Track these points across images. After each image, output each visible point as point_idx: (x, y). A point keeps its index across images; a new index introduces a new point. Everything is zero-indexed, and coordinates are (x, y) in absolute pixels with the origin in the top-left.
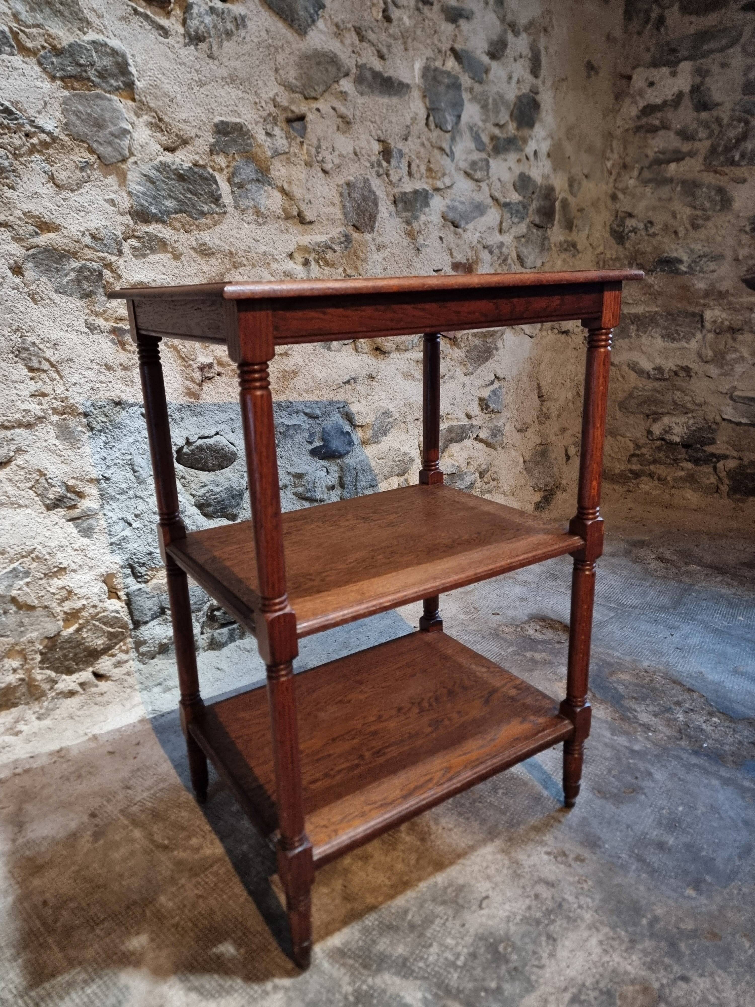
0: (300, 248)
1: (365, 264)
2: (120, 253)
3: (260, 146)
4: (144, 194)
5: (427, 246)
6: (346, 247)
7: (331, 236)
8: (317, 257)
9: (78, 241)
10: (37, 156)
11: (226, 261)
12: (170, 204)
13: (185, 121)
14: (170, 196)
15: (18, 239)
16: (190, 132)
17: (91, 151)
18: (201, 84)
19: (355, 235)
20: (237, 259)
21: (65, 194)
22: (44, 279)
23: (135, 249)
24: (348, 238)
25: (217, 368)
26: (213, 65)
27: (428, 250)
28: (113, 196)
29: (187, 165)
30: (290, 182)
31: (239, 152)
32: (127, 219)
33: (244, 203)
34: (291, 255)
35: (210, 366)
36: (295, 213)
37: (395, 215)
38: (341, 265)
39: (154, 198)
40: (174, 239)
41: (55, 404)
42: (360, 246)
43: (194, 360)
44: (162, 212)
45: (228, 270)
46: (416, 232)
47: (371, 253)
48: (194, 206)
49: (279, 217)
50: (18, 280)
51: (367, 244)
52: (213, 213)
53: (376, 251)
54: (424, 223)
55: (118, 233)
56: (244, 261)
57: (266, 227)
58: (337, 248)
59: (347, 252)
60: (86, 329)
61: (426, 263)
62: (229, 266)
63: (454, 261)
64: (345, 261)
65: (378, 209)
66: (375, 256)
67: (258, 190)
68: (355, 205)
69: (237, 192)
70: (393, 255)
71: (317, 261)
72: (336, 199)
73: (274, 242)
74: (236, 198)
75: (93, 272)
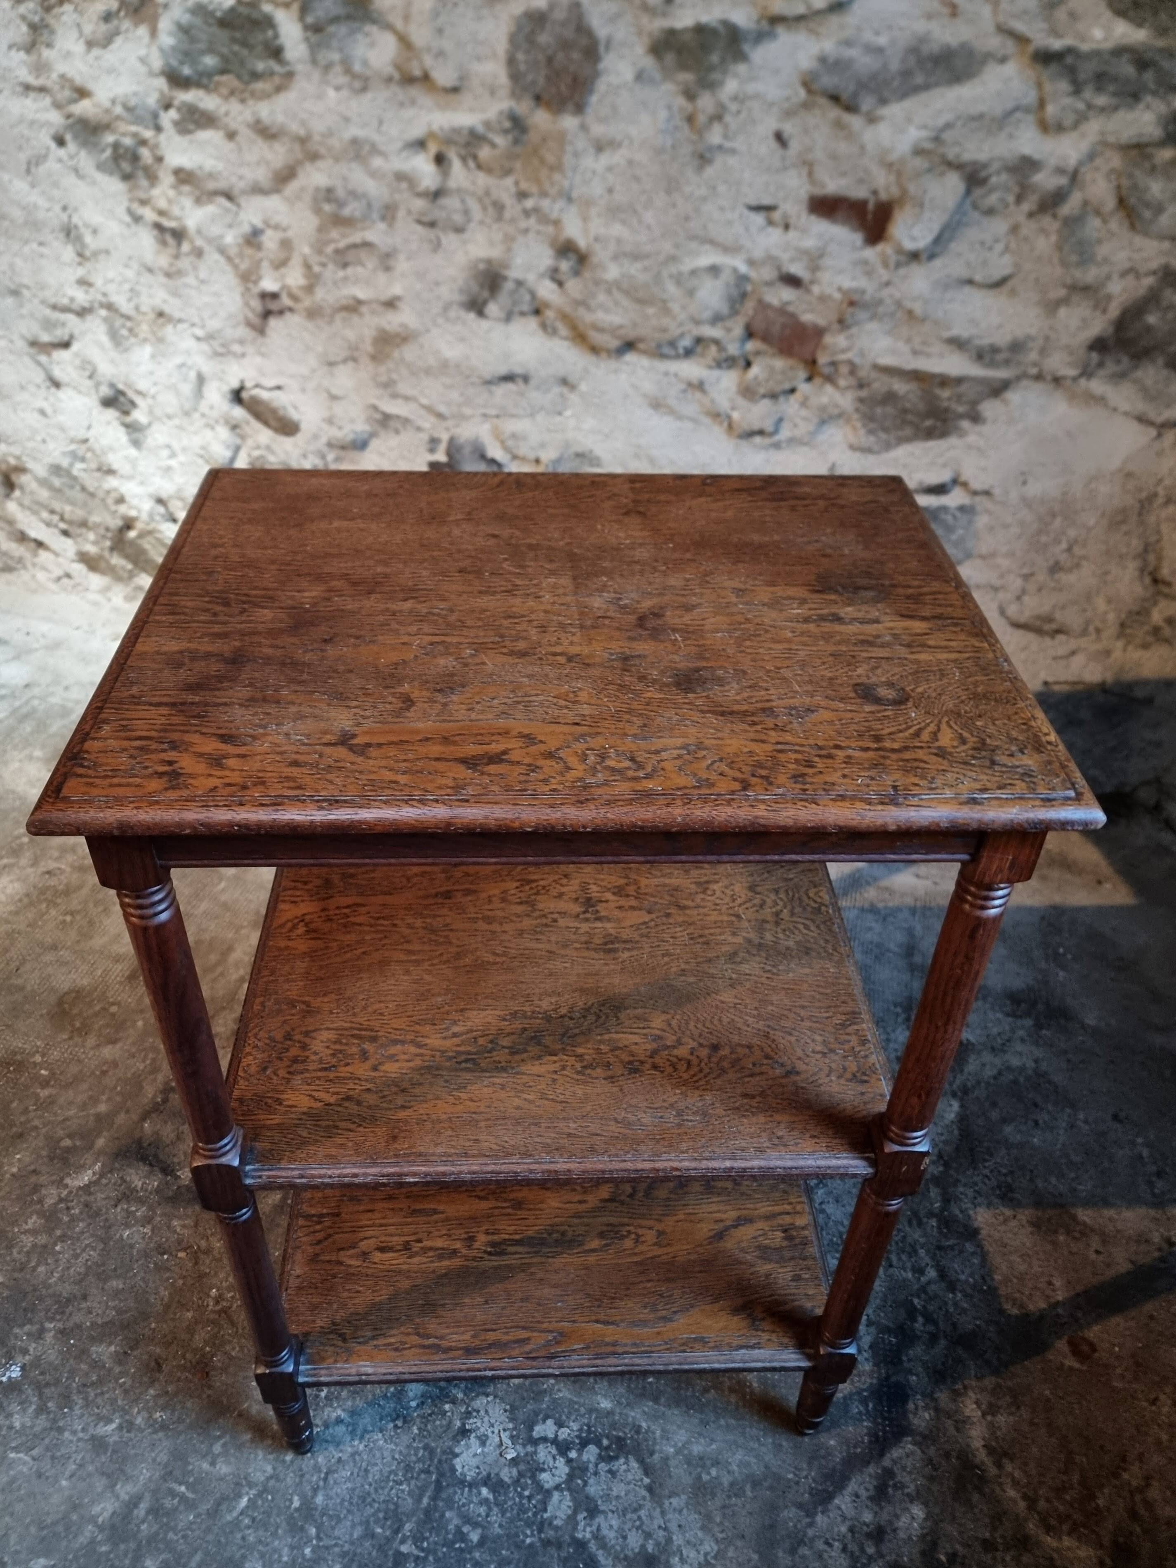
0: (431, 135)
1: (557, 177)
2: (158, 129)
4: (174, 49)
5: (733, 151)
6: (516, 142)
7: (484, 117)
8: (463, 152)
9: (107, 111)
11: (297, 147)
12: (210, 61)
14: (211, 50)
15: (57, 106)
19: (541, 119)
20: (312, 147)
21: (96, 52)
22: (83, 153)
23: (176, 123)
24: (517, 124)
25: (286, 301)
27: (732, 161)
28: (143, 52)
30: (407, 18)
32: (161, 83)
33: (324, 56)
34: (421, 144)
35: (274, 296)
36: (417, 73)
37: (658, 76)
38: (507, 172)
39: (187, 56)
40: (223, 110)
41: (100, 297)
42: (544, 140)
43: (256, 282)
44: (201, 74)
45: (300, 163)
46: (702, 119)
47: (576, 155)
48: (242, 63)
49: (389, 80)
50: (62, 152)
51: (561, 138)
52: (272, 74)
53: (592, 151)
54: (735, 98)
55: (152, 101)
56: (323, 151)
57: (369, 96)
58: (500, 140)
59: (518, 149)
60: (128, 219)
61: (722, 188)
62: (300, 156)
63: (819, 192)
64: (518, 165)
65: (601, 66)
66: (590, 162)
67: (352, 32)
68: (541, 57)
69: (314, 38)
70: (630, 163)
71: (464, 159)
72: (501, 46)
73: (381, 122)
74: (314, 49)
75: (127, 149)
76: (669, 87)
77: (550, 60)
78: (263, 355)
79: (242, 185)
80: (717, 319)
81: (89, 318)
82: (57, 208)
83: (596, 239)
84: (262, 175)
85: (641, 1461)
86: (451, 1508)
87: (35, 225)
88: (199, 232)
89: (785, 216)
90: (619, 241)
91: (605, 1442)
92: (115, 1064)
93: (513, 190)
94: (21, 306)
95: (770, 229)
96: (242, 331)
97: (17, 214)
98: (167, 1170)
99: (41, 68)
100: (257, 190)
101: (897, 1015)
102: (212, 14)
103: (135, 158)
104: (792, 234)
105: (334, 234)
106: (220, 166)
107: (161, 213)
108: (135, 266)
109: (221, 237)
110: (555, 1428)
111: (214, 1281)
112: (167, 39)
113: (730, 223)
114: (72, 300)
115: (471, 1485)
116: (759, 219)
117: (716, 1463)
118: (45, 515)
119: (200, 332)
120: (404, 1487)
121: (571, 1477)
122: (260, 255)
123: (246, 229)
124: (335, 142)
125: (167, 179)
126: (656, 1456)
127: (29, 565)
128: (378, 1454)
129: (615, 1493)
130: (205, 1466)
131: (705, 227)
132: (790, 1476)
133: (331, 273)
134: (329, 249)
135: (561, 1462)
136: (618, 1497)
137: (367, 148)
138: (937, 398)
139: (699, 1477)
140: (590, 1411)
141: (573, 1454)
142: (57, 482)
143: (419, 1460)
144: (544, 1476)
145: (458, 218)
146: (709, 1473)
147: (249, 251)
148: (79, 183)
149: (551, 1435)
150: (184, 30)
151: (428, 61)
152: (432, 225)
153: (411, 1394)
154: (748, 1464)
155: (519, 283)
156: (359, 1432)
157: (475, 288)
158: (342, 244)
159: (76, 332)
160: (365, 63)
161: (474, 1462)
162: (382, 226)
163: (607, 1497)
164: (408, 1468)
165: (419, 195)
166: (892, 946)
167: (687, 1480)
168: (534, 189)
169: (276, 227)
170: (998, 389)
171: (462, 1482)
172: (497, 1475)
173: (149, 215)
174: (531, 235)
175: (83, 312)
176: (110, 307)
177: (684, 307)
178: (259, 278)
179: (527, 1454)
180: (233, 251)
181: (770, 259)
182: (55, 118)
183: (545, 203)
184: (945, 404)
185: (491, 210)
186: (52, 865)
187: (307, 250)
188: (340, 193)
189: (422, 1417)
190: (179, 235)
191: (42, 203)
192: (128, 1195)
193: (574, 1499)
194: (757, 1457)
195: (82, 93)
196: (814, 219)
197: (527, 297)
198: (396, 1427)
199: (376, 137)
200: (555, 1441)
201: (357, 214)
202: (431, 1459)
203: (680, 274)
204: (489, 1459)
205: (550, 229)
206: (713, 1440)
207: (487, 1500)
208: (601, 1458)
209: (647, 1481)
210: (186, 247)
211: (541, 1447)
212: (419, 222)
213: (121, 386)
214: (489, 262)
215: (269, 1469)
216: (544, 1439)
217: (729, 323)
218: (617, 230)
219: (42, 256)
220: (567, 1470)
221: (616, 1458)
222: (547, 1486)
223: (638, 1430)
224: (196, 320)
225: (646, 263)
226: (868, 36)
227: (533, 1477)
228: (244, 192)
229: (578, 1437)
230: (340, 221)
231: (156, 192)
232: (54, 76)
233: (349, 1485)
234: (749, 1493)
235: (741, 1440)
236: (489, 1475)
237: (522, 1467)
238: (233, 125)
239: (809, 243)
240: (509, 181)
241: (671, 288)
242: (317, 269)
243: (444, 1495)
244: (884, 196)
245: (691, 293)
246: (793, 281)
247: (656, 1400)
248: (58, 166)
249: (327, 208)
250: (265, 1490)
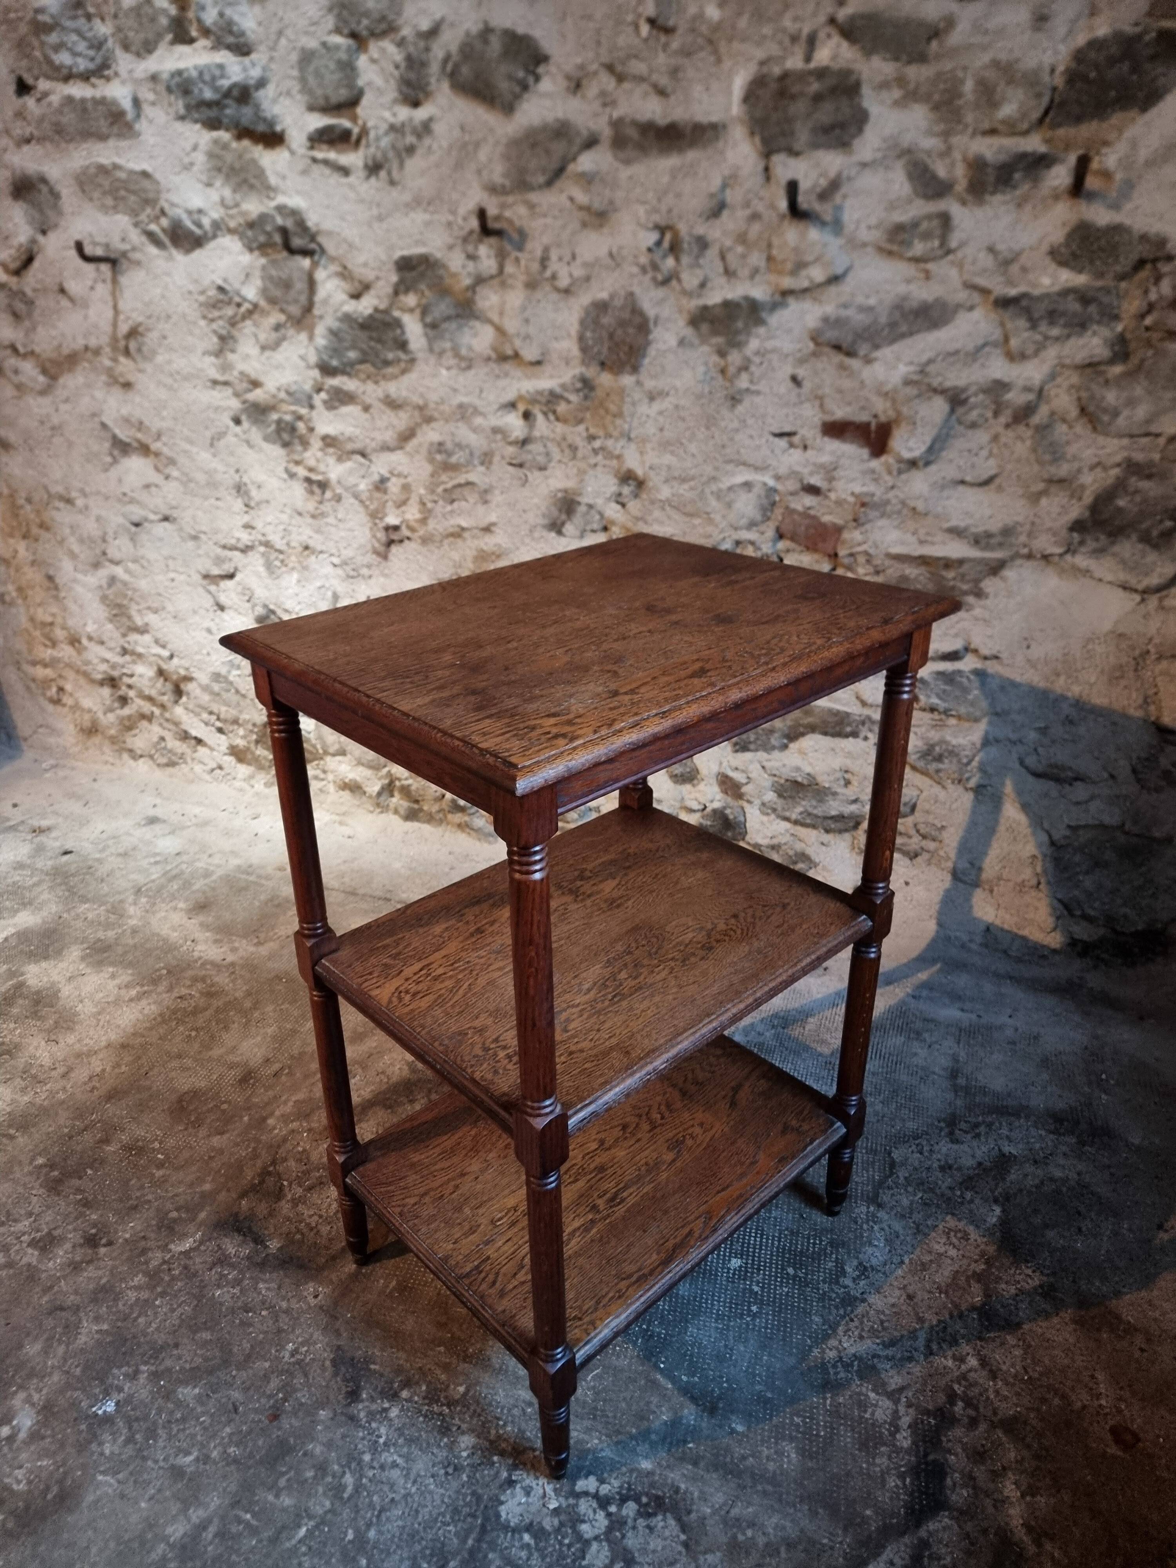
0: (521, 398)
1: (618, 422)
2: (312, 407)
3: (454, 275)
4: (326, 348)
5: (758, 393)
6: (586, 398)
7: (561, 381)
8: (545, 409)
9: (274, 396)
10: (248, 323)
11: (416, 413)
12: (352, 355)
13: (365, 265)
14: (353, 347)
15: (237, 395)
16: (369, 275)
17: (282, 311)
18: (380, 218)
19: (605, 379)
20: (428, 413)
21: (268, 353)
22: (254, 429)
23: (325, 402)
24: (586, 385)
25: (405, 532)
26: (395, 193)
27: (758, 400)
28: (302, 351)
29: (369, 311)
30: (501, 314)
31: (430, 287)
32: (316, 373)
33: (439, 345)
34: (513, 405)
35: (396, 528)
36: (510, 352)
37: (696, 341)
38: (580, 421)
39: (336, 351)
40: (360, 390)
41: (260, 537)
42: (608, 395)
43: (381, 519)
44: (345, 365)
45: (418, 425)
46: (732, 370)
47: (634, 404)
48: (377, 355)
49: (489, 359)
50: (238, 429)
51: (622, 392)
52: (399, 360)
53: (646, 400)
54: (757, 353)
55: (308, 387)
56: (436, 415)
57: (472, 372)
58: (573, 398)
59: (588, 403)
60: (285, 476)
61: (750, 421)
62: (419, 420)
63: (829, 418)
64: (588, 415)
65: (651, 337)
66: (644, 409)
67: (460, 327)
68: (605, 334)
69: (431, 333)
70: (677, 407)
71: (545, 414)
72: (574, 328)
73: (481, 391)
74: (430, 341)
75: (287, 423)
76: (706, 349)
77: (611, 336)
78: (386, 576)
79: (373, 444)
80: (752, 525)
81: (250, 553)
82: (232, 471)
83: (651, 468)
84: (389, 436)
85: (679, 1520)
86: (494, 1551)
87: (213, 484)
88: (339, 482)
89: (803, 439)
90: (669, 468)
91: (644, 1500)
92: (221, 1152)
93: (585, 434)
94: (199, 547)
95: (792, 450)
96: (371, 558)
97: (201, 477)
98: (258, 1240)
99: (226, 367)
100: (386, 448)
101: (941, 1129)
102: (355, 320)
103: (293, 429)
104: (810, 452)
105: (444, 477)
106: (358, 432)
107: (311, 470)
108: (288, 511)
109: (356, 485)
110: (596, 1484)
111: (291, 1337)
112: (321, 341)
113: (759, 447)
114: (238, 540)
115: (514, 1531)
116: (783, 443)
117: (752, 1525)
118: (205, 716)
119: (336, 561)
120: (451, 1528)
121: (610, 1530)
122: (386, 497)
123: (376, 477)
124: (446, 408)
125: (316, 444)
126: (693, 1516)
127: (189, 760)
128: (428, 1497)
129: (652, 1546)
130: (271, 1498)
131: (738, 452)
132: (825, 1541)
133: (441, 507)
134: (440, 490)
135: (601, 1515)
136: (654, 1551)
137: (470, 410)
138: (943, 578)
139: (734, 1537)
140: (631, 1471)
141: (613, 1509)
142: (216, 687)
143: (467, 1505)
144: (584, 1527)
145: (541, 459)
146: (744, 1534)
147: (377, 495)
148: (250, 451)
149: (592, 1490)
150: (334, 333)
151: (518, 343)
152: (521, 466)
153: (463, 1445)
154: (784, 1528)
155: (590, 506)
156: (412, 1477)
157: (555, 513)
158: (449, 485)
159: (240, 565)
160: (470, 348)
161: (518, 1510)
162: (482, 469)
163: (644, 1551)
164: (456, 1511)
165: (510, 444)
166: (937, 1070)
167: (724, 1539)
168: (601, 433)
169: (399, 475)
170: (996, 569)
171: (506, 1527)
172: (540, 1523)
173: (301, 472)
174: (599, 468)
175: (246, 550)
176: (267, 544)
177: (724, 517)
178: (385, 515)
179: (568, 1506)
180: (364, 497)
181: (793, 474)
182: (235, 404)
183: (610, 443)
184: (952, 583)
185: (567, 451)
186: (184, 991)
187: (422, 491)
188: (449, 445)
189: (472, 1466)
190: (323, 485)
191: (221, 468)
192: (223, 1260)
193: (611, 1550)
194: (792, 1521)
195: (256, 384)
196: (826, 439)
197: (597, 517)
198: (447, 1473)
199: (477, 402)
200: (596, 1496)
201: (462, 460)
202: (478, 1505)
203: (720, 490)
204: (533, 1509)
205: (615, 462)
206: (749, 1504)
207: (528, 1545)
208: (640, 1514)
209: (683, 1537)
210: (328, 494)
211: (582, 1501)
212: (511, 464)
213: (272, 607)
214: (566, 491)
215: (328, 1504)
216: (586, 1494)
217: (762, 528)
218: (668, 459)
219: (217, 508)
220: (606, 1522)
221: (655, 1514)
222: (586, 1536)
223: (677, 1490)
224: (334, 551)
225: (692, 483)
226: (860, 300)
227: (574, 1528)
228: (375, 450)
229: (618, 1493)
230: (448, 467)
231: (307, 454)
232: (235, 373)
233: (400, 1523)
234: (783, 1555)
235: (776, 1506)
236: (531, 1524)
237: (563, 1517)
238: (368, 401)
239: (825, 459)
240: (581, 428)
241: (714, 503)
242: (430, 505)
243: (488, 1538)
244: (883, 419)
245: (729, 505)
246: (813, 490)
247: (695, 1464)
248: (234, 439)
249: (439, 457)
250: (323, 1522)
